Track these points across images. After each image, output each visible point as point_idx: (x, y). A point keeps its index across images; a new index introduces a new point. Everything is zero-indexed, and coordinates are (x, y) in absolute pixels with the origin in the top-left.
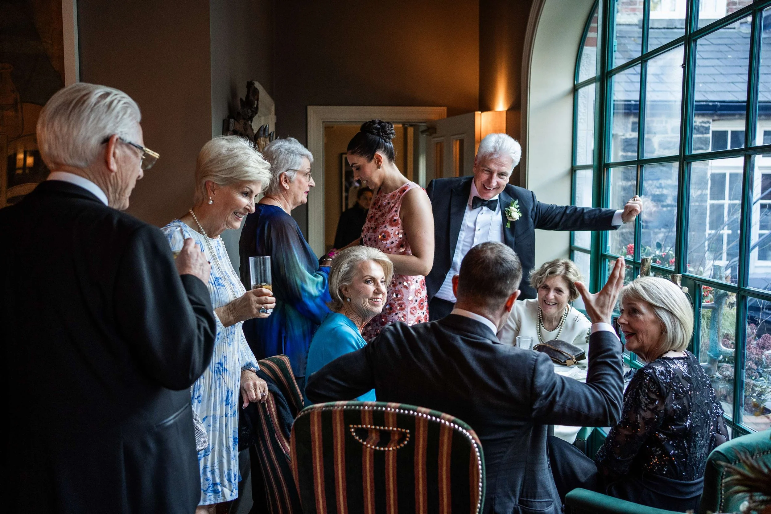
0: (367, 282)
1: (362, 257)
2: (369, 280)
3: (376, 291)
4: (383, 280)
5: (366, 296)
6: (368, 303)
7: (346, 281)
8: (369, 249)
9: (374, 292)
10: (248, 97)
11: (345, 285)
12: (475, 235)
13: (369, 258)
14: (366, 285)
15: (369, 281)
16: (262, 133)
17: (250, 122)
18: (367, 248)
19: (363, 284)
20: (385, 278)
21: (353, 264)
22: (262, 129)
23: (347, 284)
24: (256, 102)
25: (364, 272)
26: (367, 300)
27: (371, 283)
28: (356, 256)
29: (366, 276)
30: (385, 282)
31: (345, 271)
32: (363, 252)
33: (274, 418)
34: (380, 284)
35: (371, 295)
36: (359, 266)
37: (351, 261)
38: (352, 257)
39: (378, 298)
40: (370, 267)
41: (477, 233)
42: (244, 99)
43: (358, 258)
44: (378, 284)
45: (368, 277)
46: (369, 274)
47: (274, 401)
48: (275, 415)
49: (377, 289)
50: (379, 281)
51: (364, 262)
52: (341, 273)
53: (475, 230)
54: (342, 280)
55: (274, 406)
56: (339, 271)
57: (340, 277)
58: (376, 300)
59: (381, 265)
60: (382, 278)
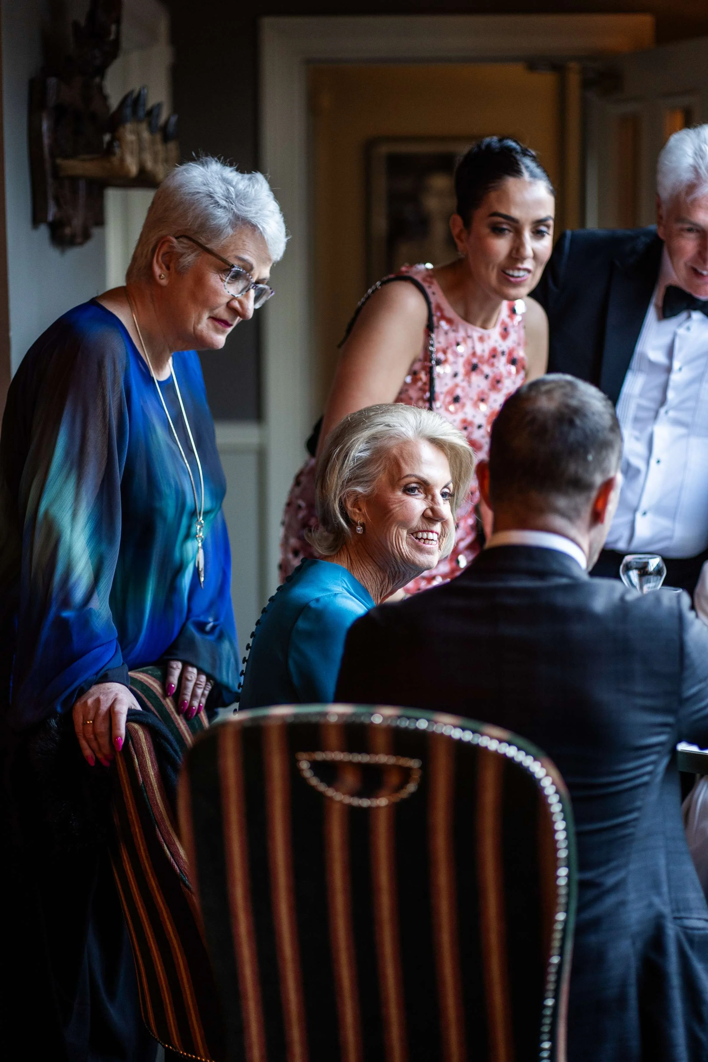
0: (408, 490)
1: (403, 429)
2: (414, 485)
3: (429, 513)
4: (446, 490)
5: (404, 524)
6: (404, 543)
7: (359, 484)
8: (420, 413)
9: (424, 516)
10: (92, 16)
11: (355, 491)
12: (671, 384)
13: (420, 434)
14: (405, 497)
15: (413, 489)
16: (128, 111)
17: (97, 80)
18: (415, 410)
19: (399, 494)
20: (451, 486)
21: (378, 444)
22: (129, 102)
23: (359, 489)
24: (113, 28)
25: (403, 465)
26: (404, 533)
27: (416, 492)
28: (388, 425)
29: (407, 476)
30: (452, 495)
31: (359, 458)
32: (406, 419)
33: (153, 793)
34: (439, 498)
35: (416, 522)
36: (395, 451)
37: (374, 438)
38: (380, 428)
39: (432, 532)
40: (420, 456)
41: (675, 377)
42: (83, 22)
43: (393, 432)
44: (433, 497)
45: (413, 479)
46: (417, 473)
47: (153, 754)
48: (155, 786)
49: (432, 509)
50: (437, 492)
51: (406, 442)
52: (350, 463)
53: (669, 370)
54: (349, 480)
55: (153, 766)
56: (346, 456)
57: (347, 470)
58: (425, 535)
59: (446, 455)
60: (446, 487)
